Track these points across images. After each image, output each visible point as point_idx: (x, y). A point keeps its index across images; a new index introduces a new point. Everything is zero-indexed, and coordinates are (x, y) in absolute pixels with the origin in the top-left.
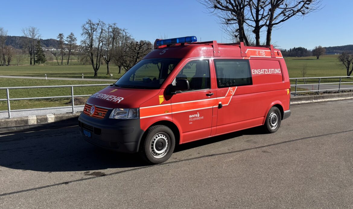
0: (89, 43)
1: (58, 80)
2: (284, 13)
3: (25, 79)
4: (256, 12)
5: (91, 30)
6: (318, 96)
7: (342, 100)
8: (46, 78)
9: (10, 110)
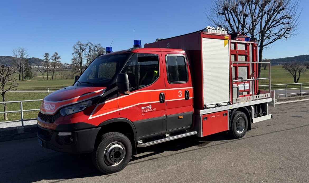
0: (79, 61)
3: (31, 93)
5: (81, 50)
8: (49, 91)
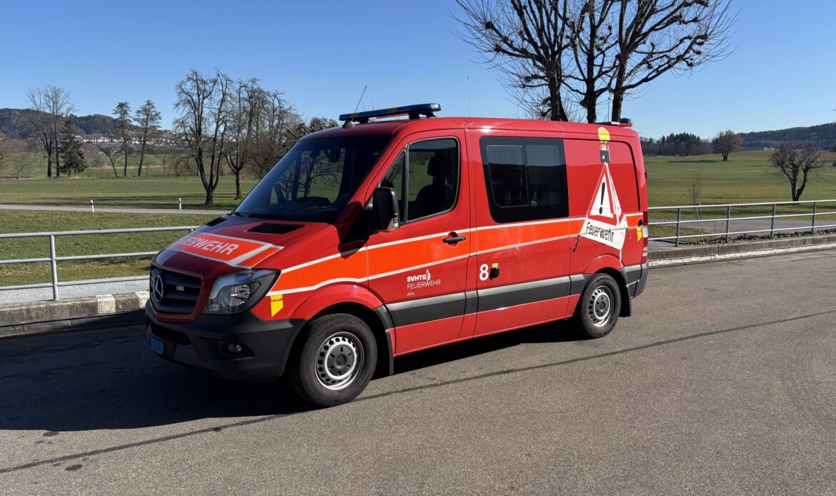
0: (193, 126)
1: (121, 213)
2: (648, 63)
3: (42, 212)
4: (588, 60)
5: (199, 96)
6: (726, 245)
7: (780, 254)
8: (93, 209)
9: (56, 283)
